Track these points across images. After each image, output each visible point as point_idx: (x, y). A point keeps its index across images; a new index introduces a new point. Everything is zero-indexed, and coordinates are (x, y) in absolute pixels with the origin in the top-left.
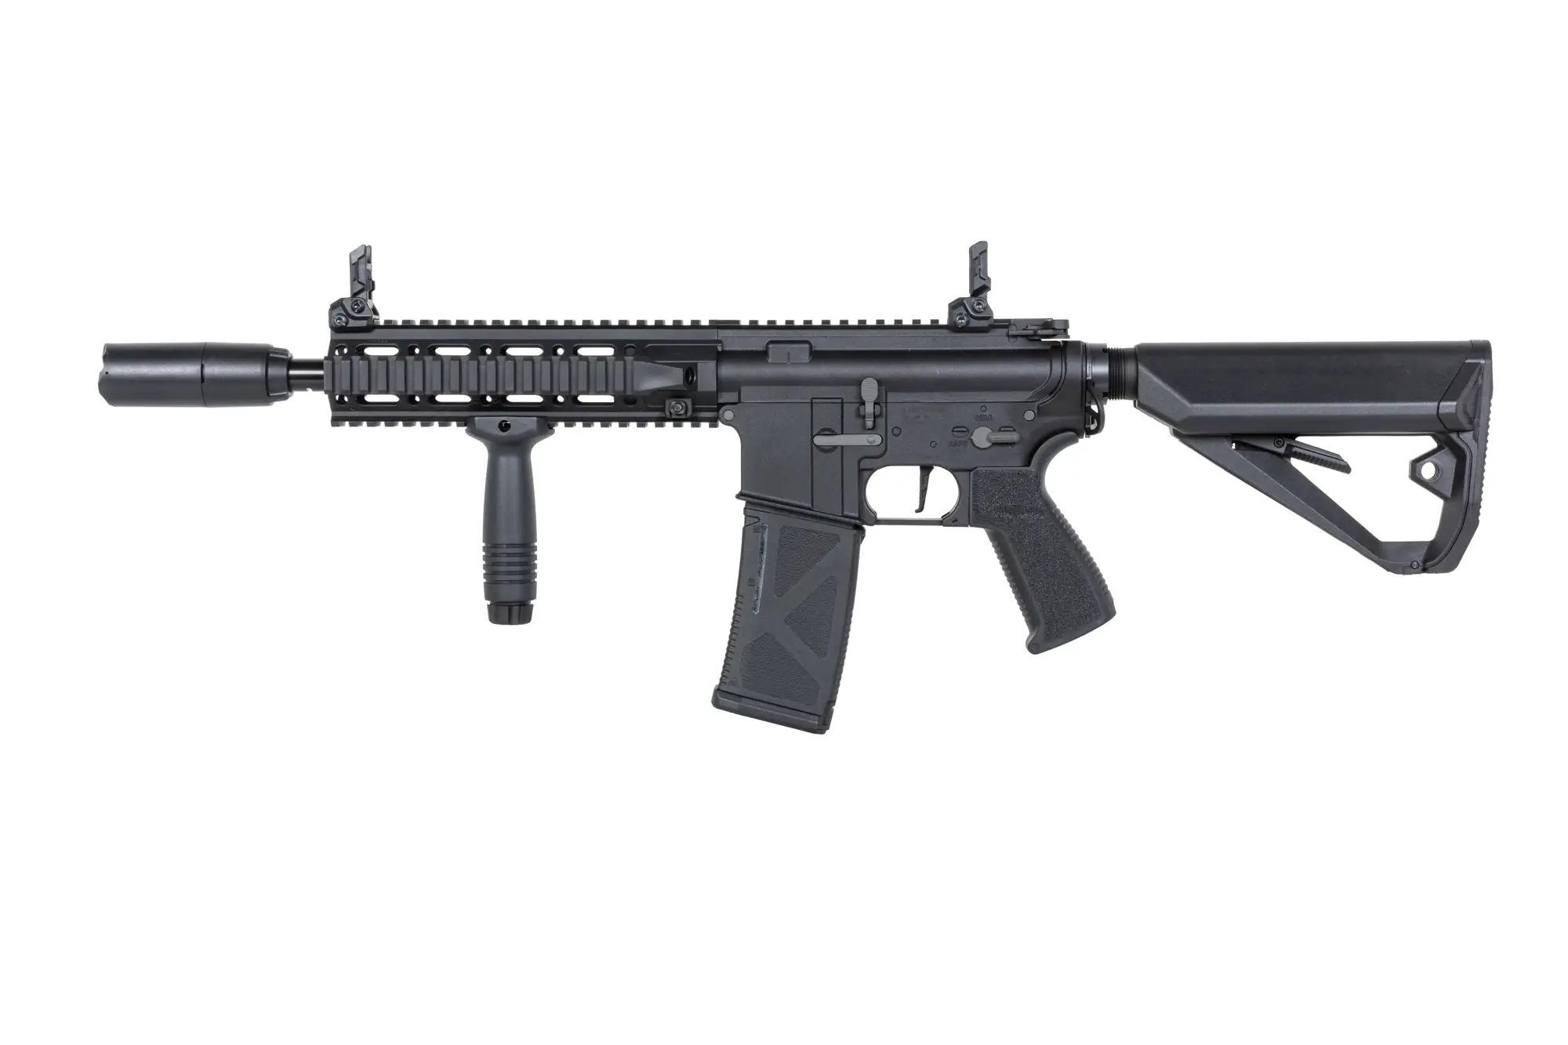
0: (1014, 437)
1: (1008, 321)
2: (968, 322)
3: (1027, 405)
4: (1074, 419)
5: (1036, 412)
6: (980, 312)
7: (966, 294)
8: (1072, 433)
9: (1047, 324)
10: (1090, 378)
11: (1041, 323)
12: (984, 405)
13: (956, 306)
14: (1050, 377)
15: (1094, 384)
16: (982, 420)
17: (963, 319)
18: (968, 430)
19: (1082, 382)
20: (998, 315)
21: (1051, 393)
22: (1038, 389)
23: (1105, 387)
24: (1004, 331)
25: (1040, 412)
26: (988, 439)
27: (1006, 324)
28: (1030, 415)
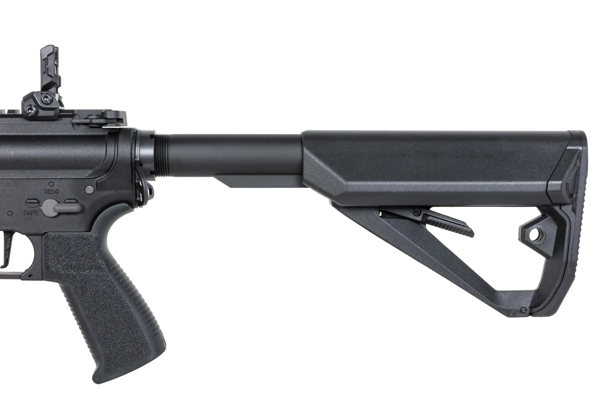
0: (75, 207)
1: (72, 111)
2: (37, 112)
3: (85, 181)
4: (127, 193)
5: (95, 187)
6: (48, 104)
7: (38, 88)
8: (126, 205)
9: (102, 114)
10: (138, 159)
11: (100, 113)
12: (51, 182)
13: (29, 98)
14: (105, 158)
15: (141, 165)
16: (52, 193)
17: (32, 110)
18: (39, 202)
19: (132, 162)
20: (67, 106)
21: (107, 172)
22: (97, 167)
23: (151, 166)
24: (68, 120)
25: (99, 187)
26: (55, 210)
27: (72, 114)
28: (90, 190)
